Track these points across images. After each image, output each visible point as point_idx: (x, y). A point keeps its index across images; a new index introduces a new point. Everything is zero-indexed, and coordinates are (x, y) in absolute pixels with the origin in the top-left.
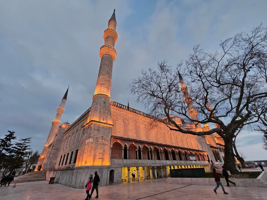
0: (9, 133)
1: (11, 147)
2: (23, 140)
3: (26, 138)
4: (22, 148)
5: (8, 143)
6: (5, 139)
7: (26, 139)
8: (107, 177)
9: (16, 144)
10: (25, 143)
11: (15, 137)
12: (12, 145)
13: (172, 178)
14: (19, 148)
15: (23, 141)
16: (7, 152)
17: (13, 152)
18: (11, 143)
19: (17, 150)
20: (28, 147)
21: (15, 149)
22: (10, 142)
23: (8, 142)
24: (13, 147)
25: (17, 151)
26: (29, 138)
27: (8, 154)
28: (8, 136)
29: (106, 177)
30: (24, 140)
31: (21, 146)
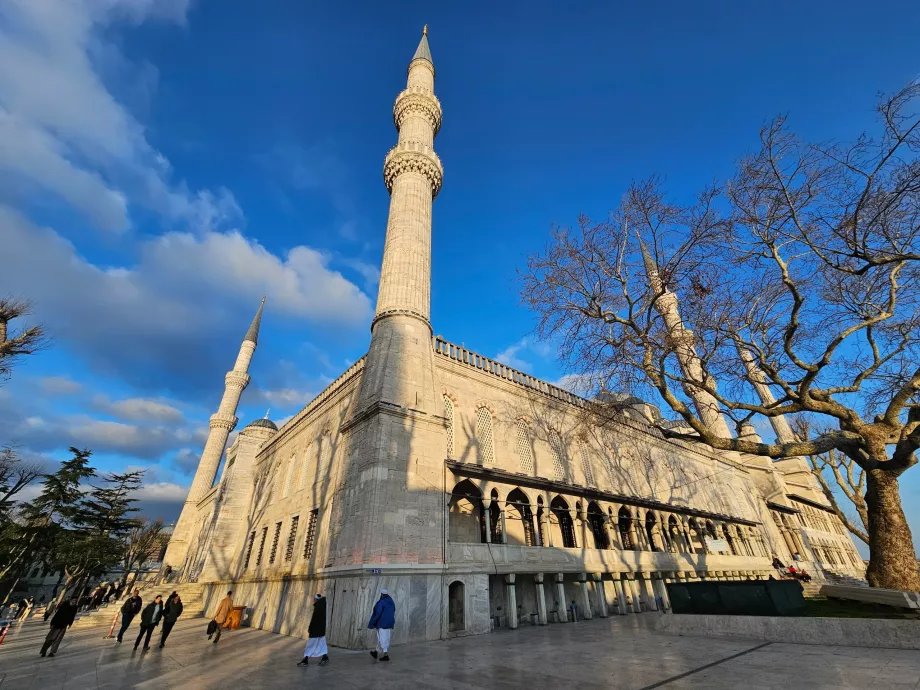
0: (72, 456)
1: (78, 502)
2: (116, 477)
3: (128, 474)
4: (112, 506)
5: (70, 489)
6: (60, 473)
7: (127, 477)
8: (442, 609)
9: (94, 494)
10: (124, 490)
11: (91, 470)
12: (82, 495)
13: (679, 617)
14: (103, 505)
15: (118, 484)
16: (65, 519)
17: (85, 520)
18: (78, 489)
19: (97, 512)
20: (131, 505)
21: (91, 509)
22: (77, 486)
23: (70, 486)
24: (83, 503)
25: (98, 515)
26: (136, 474)
27: (69, 527)
28: (69, 465)
29: (439, 609)
30: (121, 478)
31: (112, 498)
